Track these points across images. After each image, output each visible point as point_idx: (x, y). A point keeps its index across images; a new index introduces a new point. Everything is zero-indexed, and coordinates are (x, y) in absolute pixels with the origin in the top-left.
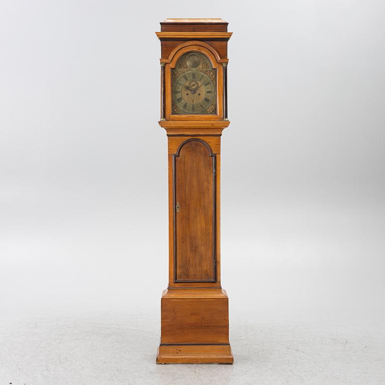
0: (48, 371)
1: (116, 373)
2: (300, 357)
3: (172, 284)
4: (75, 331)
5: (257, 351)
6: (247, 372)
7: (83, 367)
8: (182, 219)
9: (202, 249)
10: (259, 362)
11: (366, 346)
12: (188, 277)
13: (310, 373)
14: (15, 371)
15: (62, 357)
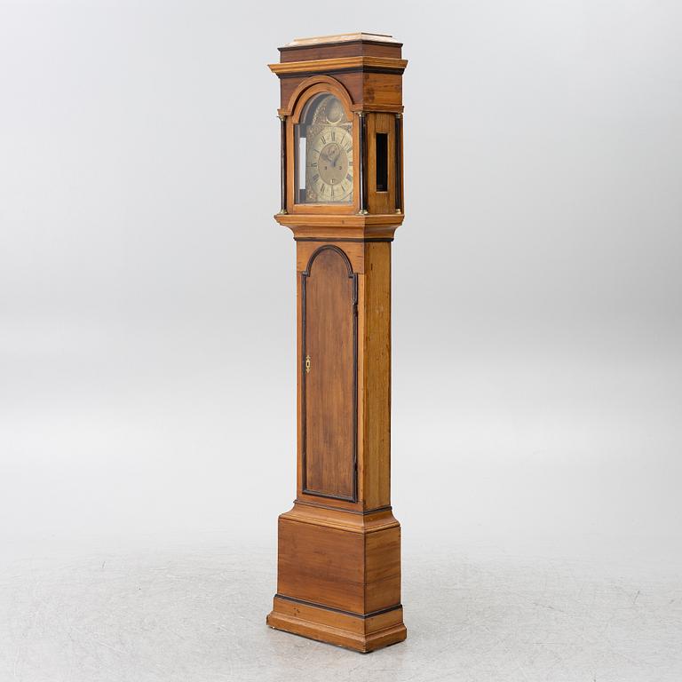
0: (122, 644)
1: (238, 647)
2: (556, 619)
3: (301, 495)
4: (168, 576)
5: (482, 610)
6: (462, 645)
7: (182, 638)
8: (314, 384)
9: (340, 440)
10: (484, 628)
11: (673, 601)
12: (321, 488)
13: (573, 646)
14: (66, 645)
15: (145, 620)
